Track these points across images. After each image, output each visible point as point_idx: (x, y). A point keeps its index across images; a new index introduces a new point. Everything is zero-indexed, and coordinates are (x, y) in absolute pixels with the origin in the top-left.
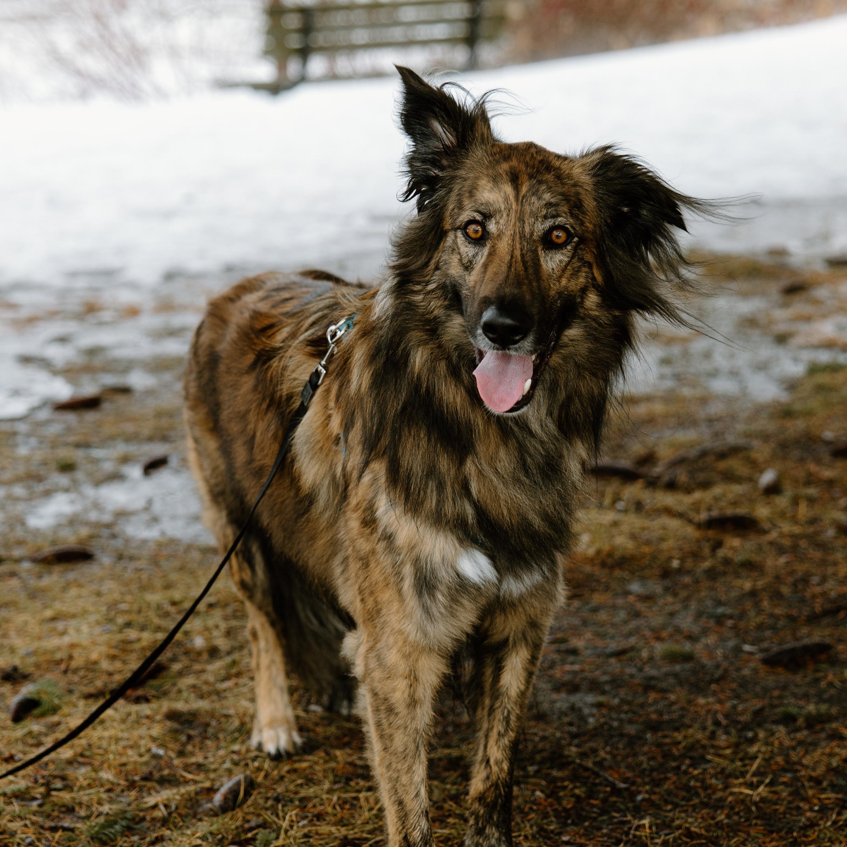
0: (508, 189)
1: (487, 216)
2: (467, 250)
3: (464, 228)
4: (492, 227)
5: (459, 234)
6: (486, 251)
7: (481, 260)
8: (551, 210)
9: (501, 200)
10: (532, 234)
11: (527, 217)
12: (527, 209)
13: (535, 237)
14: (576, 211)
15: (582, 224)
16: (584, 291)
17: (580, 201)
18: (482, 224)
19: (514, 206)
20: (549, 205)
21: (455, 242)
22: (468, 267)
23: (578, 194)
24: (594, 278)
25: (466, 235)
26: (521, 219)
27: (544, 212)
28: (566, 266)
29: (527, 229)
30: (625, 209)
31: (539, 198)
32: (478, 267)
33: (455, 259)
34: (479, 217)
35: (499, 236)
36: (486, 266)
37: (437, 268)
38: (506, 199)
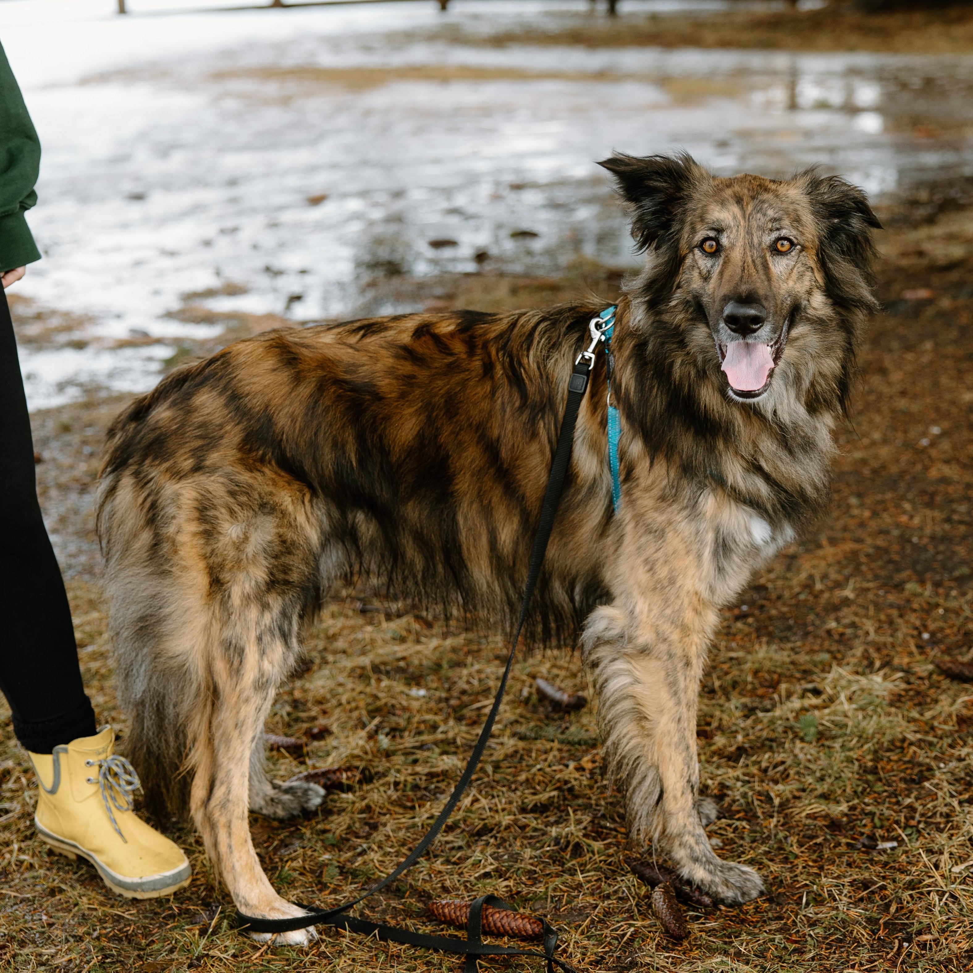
0: (735, 209)
1: (720, 231)
2: (704, 263)
3: (701, 246)
4: (724, 241)
5: (696, 251)
6: (721, 261)
7: (717, 270)
8: (776, 225)
9: (731, 219)
10: (760, 244)
11: (754, 231)
12: (754, 224)
13: (764, 246)
14: (796, 224)
15: (802, 234)
16: (809, 293)
17: (798, 216)
18: (716, 240)
19: (742, 223)
20: (774, 220)
21: (694, 260)
22: (706, 278)
23: (795, 210)
24: (816, 281)
25: (703, 250)
26: (749, 232)
27: (770, 225)
28: (792, 270)
29: (756, 241)
30: (836, 221)
31: (765, 215)
32: (715, 276)
33: (696, 274)
34: (712, 234)
35: (733, 246)
36: (721, 273)
37: (679, 287)
38: (735, 218)
